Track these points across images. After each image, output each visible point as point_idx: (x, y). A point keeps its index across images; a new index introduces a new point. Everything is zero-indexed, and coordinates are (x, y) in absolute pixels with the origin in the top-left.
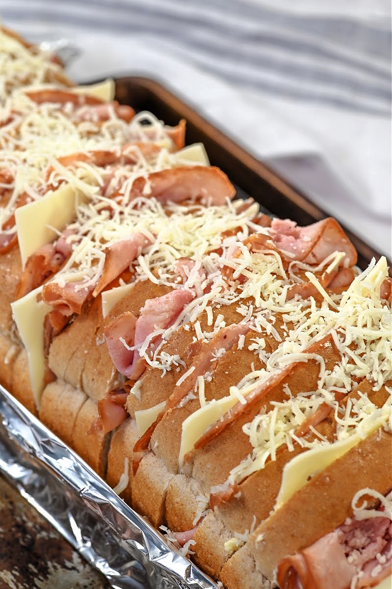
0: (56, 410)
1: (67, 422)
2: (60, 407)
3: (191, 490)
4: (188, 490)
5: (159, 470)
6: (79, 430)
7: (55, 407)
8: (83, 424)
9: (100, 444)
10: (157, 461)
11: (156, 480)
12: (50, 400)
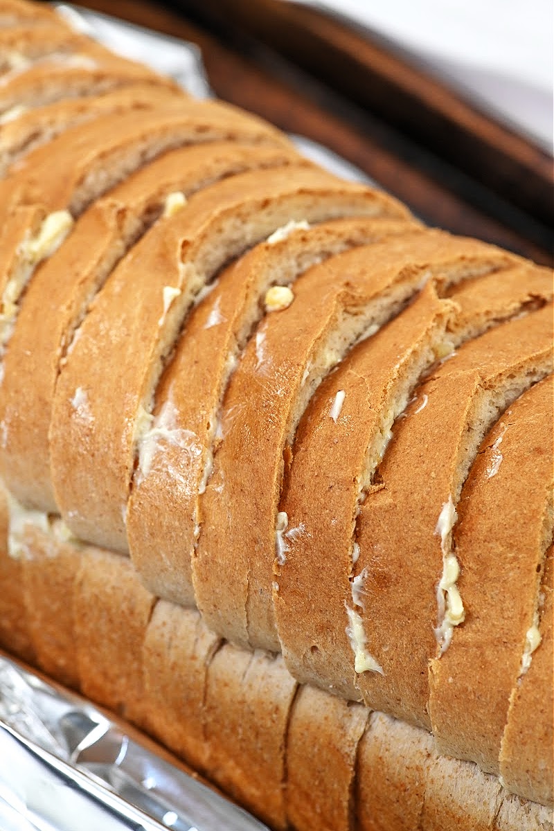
0: (243, 702)
1: (269, 724)
2: (251, 697)
3: (538, 823)
4: (535, 825)
5: (469, 782)
6: (300, 743)
7: (239, 698)
8: (306, 733)
9: (352, 769)
10: (460, 767)
11: (469, 802)
12: (226, 685)
